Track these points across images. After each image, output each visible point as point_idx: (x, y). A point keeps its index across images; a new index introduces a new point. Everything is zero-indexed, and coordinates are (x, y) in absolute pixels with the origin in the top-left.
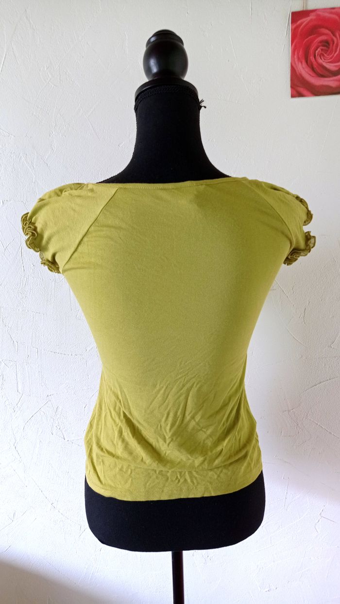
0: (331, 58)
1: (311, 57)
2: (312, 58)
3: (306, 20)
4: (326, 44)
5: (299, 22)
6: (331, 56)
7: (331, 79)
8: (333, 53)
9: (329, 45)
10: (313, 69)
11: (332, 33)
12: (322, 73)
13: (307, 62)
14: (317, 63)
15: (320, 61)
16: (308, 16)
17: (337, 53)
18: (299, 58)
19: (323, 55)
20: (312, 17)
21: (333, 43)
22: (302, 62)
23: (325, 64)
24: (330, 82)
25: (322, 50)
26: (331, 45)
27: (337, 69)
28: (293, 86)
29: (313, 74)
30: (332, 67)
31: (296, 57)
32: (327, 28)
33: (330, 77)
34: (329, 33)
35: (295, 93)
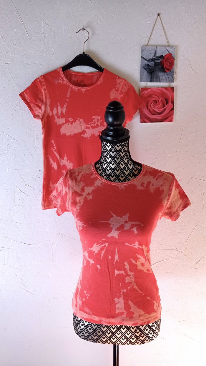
2: (149, 107)
4: (156, 101)
5: (144, 92)
6: (158, 106)
7: (158, 116)
10: (150, 111)
12: (155, 113)
13: (147, 109)
14: (152, 109)
15: (153, 108)
16: (148, 90)
17: (160, 105)
18: (144, 107)
19: (154, 106)
21: (159, 101)
23: (155, 109)
25: (154, 104)
27: (160, 112)
28: (141, 118)
29: (151, 114)
30: (158, 111)
32: (156, 95)
34: (157, 97)
35: (142, 121)
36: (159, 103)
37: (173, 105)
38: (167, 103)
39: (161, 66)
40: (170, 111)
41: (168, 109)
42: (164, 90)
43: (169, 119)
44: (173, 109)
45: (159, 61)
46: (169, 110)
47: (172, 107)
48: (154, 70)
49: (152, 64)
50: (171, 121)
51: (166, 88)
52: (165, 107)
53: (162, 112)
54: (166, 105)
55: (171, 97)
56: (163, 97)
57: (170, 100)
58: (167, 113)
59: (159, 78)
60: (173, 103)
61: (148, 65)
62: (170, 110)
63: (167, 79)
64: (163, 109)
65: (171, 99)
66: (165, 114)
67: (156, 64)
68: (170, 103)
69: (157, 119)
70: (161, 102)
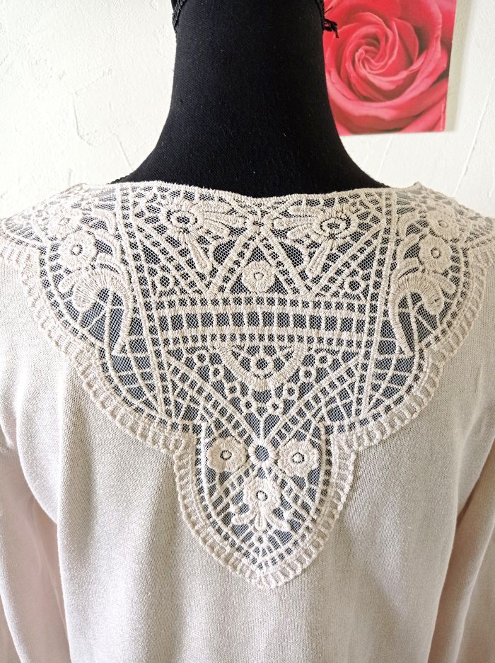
0: (383, 67)
1: (347, 65)
2: (349, 66)
4: (374, 41)
6: (383, 64)
7: (383, 104)
8: (387, 58)
9: (379, 43)
10: (350, 86)
14: (358, 74)
15: (363, 72)
17: (394, 58)
19: (368, 61)
21: (387, 41)
23: (371, 78)
24: (381, 110)
25: (367, 51)
26: (383, 43)
27: (392, 87)
30: (383, 83)
32: (375, 12)
33: (380, 101)
34: (380, 20)
36: (388, 52)
37: (446, 59)
38: (423, 48)
40: (434, 83)
41: (428, 77)
43: (429, 118)
44: (444, 75)
46: (430, 81)
47: (445, 66)
50: (435, 126)
52: (415, 66)
53: (398, 87)
54: (420, 54)
55: (440, 21)
56: (407, 20)
57: (439, 33)
58: (422, 93)
60: (447, 47)
62: (435, 77)
64: (404, 74)
65: (441, 26)
66: (413, 99)
68: (437, 48)
69: (377, 119)
70: (398, 42)
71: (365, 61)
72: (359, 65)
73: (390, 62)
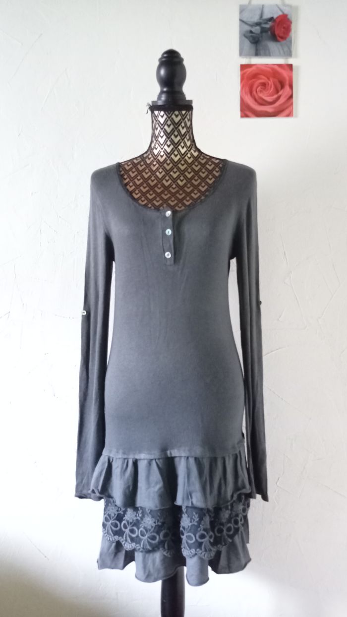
0: (268, 93)
1: (254, 92)
3: (249, 70)
4: (264, 85)
5: (246, 70)
7: (268, 107)
8: (269, 90)
10: (256, 100)
11: (268, 79)
12: (263, 103)
13: (251, 95)
14: (258, 96)
15: (261, 95)
16: (251, 68)
17: (272, 90)
18: (246, 93)
20: (254, 68)
22: (248, 95)
23: (263, 97)
24: (268, 109)
25: (261, 88)
26: (267, 85)
27: (271, 101)
28: (242, 110)
29: (256, 103)
30: (269, 99)
31: (244, 91)
32: (264, 75)
33: (267, 105)
34: (266, 78)
35: (243, 115)
36: (269, 88)
37: (291, 91)
38: (282, 87)
39: (271, 32)
40: (287, 100)
41: (285, 97)
42: (276, 67)
43: (287, 112)
44: (291, 97)
45: (267, 26)
46: (285, 99)
47: (290, 93)
48: (260, 39)
49: (257, 30)
50: (290, 115)
51: (280, 66)
52: (280, 93)
53: (274, 100)
54: (281, 89)
55: (288, 79)
56: (275, 78)
57: (287, 83)
58: (284, 103)
59: (269, 50)
60: (291, 87)
61: (251, 32)
62: (288, 97)
63: (282, 52)
64: (275, 96)
65: (288, 81)
66: (280, 105)
67: (263, 30)
68: (287, 88)
69: (266, 112)
70: (273, 86)
71: (261, 91)
72: (259, 93)
73: (270, 92)
